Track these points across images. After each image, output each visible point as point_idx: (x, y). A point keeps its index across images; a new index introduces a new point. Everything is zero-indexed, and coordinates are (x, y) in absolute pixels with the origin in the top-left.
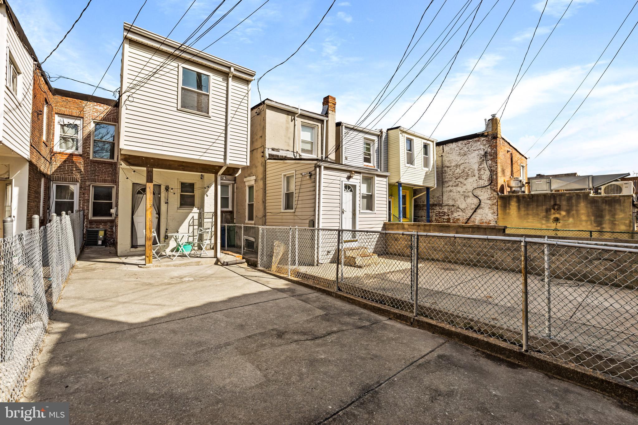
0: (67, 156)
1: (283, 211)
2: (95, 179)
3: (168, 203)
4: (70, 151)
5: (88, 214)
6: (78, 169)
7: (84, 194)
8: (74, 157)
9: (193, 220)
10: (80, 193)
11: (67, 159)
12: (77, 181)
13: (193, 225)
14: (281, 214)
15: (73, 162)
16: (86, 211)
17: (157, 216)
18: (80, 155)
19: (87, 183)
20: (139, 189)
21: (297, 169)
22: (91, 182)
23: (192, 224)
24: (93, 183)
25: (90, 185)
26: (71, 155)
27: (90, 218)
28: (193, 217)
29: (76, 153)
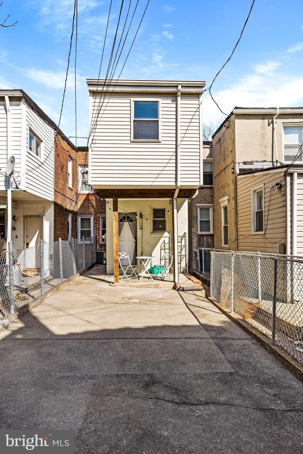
0: (86, 196)
1: (253, 233)
2: (102, 211)
3: (142, 228)
4: (87, 192)
5: (99, 239)
6: (92, 205)
7: (96, 224)
8: (90, 196)
9: (164, 244)
10: (94, 223)
11: (86, 198)
12: (92, 215)
13: (165, 249)
14: (252, 237)
15: (89, 200)
16: (98, 237)
17: (135, 240)
18: (93, 194)
19: (98, 215)
20: (121, 218)
21: (266, 181)
22: (100, 214)
23: (163, 248)
24: (101, 215)
25: (100, 217)
26: (88, 195)
27: (100, 243)
28: (164, 241)
29: (91, 193)
